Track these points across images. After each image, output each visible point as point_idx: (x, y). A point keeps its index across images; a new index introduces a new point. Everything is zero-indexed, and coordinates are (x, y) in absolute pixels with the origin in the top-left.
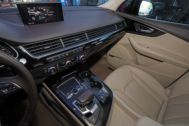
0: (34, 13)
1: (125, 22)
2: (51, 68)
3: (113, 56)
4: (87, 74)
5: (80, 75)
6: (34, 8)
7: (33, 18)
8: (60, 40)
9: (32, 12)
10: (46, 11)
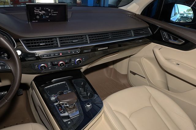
0: (39, 12)
1: (149, 28)
2: (42, 65)
3: (134, 74)
4: (82, 83)
5: (73, 81)
6: (40, 8)
7: (38, 17)
8: (56, 39)
9: (38, 12)
10: (51, 11)
